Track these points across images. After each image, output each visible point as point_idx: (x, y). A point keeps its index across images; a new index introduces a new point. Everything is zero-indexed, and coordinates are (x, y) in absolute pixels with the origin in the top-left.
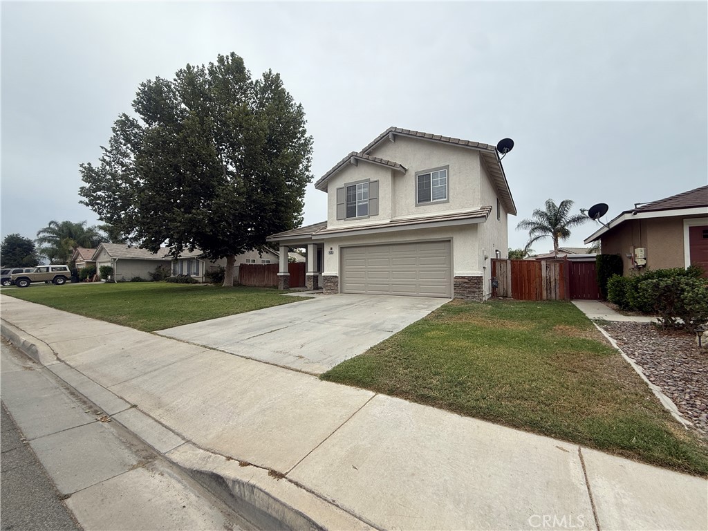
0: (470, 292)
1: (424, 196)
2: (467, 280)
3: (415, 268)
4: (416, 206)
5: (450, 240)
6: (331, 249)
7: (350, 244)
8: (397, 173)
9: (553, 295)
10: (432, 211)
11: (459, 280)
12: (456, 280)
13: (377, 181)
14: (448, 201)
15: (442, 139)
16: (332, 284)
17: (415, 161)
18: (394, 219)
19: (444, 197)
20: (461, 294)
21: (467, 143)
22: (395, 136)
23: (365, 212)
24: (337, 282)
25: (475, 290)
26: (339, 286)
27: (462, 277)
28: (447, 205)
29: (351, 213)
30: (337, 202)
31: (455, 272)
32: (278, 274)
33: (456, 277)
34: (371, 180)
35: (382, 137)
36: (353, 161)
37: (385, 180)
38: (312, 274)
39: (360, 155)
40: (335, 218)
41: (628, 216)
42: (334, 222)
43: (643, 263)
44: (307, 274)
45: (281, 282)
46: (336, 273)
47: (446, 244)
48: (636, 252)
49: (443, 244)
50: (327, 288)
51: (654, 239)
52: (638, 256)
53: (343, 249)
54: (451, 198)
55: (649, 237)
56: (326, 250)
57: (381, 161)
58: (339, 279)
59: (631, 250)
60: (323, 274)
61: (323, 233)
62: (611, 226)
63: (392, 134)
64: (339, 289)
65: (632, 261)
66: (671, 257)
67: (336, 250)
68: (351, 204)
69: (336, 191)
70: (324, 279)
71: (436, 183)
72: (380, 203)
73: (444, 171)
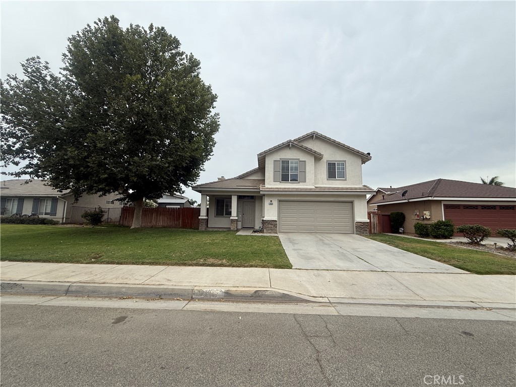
0: (364, 231)
1: (332, 174)
2: (362, 224)
3: (332, 216)
4: (327, 180)
6: (271, 201)
7: (284, 199)
8: (318, 157)
9: (376, 231)
10: (336, 184)
12: (357, 224)
13: (305, 161)
14: (346, 180)
16: (272, 226)
17: (330, 155)
18: (317, 186)
19: (343, 176)
20: (360, 232)
21: (358, 152)
22: (314, 136)
23: (295, 179)
24: (277, 225)
25: (366, 229)
27: (360, 222)
28: (345, 182)
29: (285, 178)
30: (274, 169)
31: (356, 219)
32: (199, 218)
33: (357, 222)
34: (300, 160)
35: (307, 135)
36: (288, 145)
37: (310, 162)
38: (237, 218)
39: (295, 143)
40: (272, 180)
41: (430, 198)
42: (271, 183)
43: (429, 217)
44: (231, 218)
45: (202, 224)
46: (275, 218)
47: (350, 204)
48: (425, 212)
49: (347, 204)
50: (268, 229)
51: (434, 208)
52: (427, 214)
53: (280, 202)
54: (347, 179)
55: (432, 208)
56: (267, 202)
57: (311, 150)
58: (278, 223)
59: (416, 211)
60: (264, 219)
61: (268, 190)
62: (410, 201)
63: (315, 135)
64: (278, 230)
65: (418, 216)
66: (439, 215)
67: (275, 202)
68: (285, 172)
69: (273, 162)
70: (264, 222)
71: (338, 169)
72: (307, 175)
73: (343, 164)
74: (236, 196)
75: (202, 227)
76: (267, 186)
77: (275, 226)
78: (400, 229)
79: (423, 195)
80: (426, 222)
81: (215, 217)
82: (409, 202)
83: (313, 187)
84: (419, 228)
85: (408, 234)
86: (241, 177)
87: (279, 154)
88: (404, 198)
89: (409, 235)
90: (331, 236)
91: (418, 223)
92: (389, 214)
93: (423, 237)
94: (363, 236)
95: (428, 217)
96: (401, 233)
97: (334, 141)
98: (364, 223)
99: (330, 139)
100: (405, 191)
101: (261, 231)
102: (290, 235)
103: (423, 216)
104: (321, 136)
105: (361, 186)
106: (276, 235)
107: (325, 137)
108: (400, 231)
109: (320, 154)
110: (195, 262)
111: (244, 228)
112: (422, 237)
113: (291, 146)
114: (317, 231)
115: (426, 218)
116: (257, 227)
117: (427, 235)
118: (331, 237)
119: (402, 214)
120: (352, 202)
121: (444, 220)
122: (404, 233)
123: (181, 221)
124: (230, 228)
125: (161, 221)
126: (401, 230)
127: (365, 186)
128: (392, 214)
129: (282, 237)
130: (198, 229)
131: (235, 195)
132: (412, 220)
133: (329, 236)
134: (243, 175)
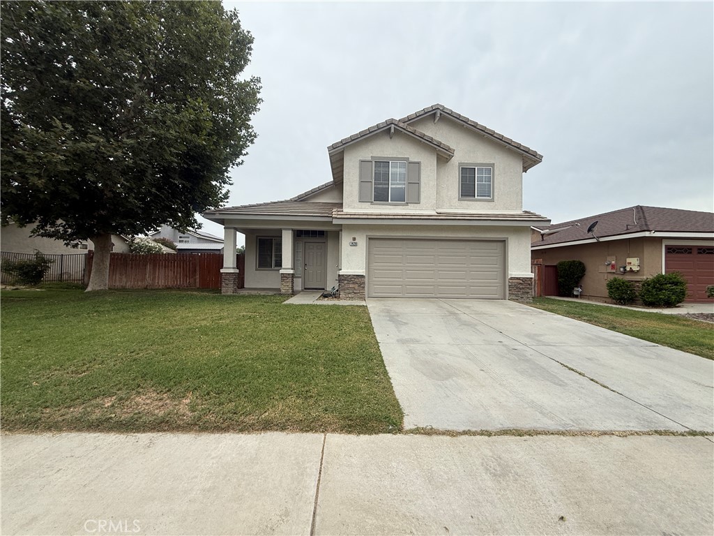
0: (523, 293)
1: (467, 191)
2: (521, 281)
3: (465, 267)
4: (459, 200)
5: (505, 241)
6: (354, 239)
7: (380, 234)
8: (443, 156)
10: (476, 207)
11: (514, 281)
12: (511, 281)
13: (419, 163)
14: (493, 200)
15: (495, 135)
16: (356, 286)
17: (465, 151)
18: (440, 211)
19: (488, 193)
20: (516, 295)
21: (518, 147)
22: (436, 115)
23: (400, 198)
24: (364, 283)
25: (528, 290)
26: (366, 288)
27: (517, 278)
28: (491, 204)
29: (381, 196)
31: (509, 273)
32: (222, 271)
33: (511, 278)
34: (411, 160)
35: (425, 112)
36: (388, 131)
37: (428, 163)
38: (291, 272)
39: (401, 125)
40: (357, 199)
41: (647, 234)
42: (354, 205)
43: (638, 269)
44: (281, 271)
45: (227, 282)
46: (362, 271)
47: (499, 244)
48: (629, 260)
49: (495, 244)
50: (347, 291)
51: (648, 252)
52: (633, 263)
53: (372, 242)
54: (496, 198)
55: (645, 251)
56: (345, 240)
57: (431, 141)
58: (366, 280)
59: (609, 258)
60: (341, 273)
61: (349, 216)
62: (602, 240)
63: (439, 112)
64: (366, 293)
65: (613, 267)
66: (656, 265)
67: (362, 241)
68: (381, 184)
69: (357, 165)
70: (341, 279)
71: (480, 179)
72: (422, 190)
73: (490, 168)
74: (291, 231)
75: (228, 289)
76: (346, 210)
77: (362, 285)
78: (576, 289)
79: (627, 229)
80: (628, 278)
81: (256, 270)
82: (599, 243)
83: (434, 213)
84: (618, 288)
85: (589, 297)
86: (303, 199)
87: (370, 148)
88: (590, 235)
89: (592, 300)
90: (467, 304)
91: (615, 280)
92: (555, 264)
93: (624, 305)
94: (523, 303)
95: (635, 268)
96: (576, 296)
97: (475, 125)
98: (525, 280)
99: (466, 121)
100: (592, 224)
101: (335, 295)
102: (389, 303)
103: (625, 268)
104: (451, 114)
105: (520, 212)
106: (363, 303)
107: (458, 117)
108: (575, 293)
109: (448, 149)
110: (77, 411)
111: (307, 290)
112: (622, 304)
113: (392, 131)
114: (439, 295)
115: (631, 271)
116: (329, 289)
117: (631, 301)
118: (468, 307)
119: (581, 263)
120: (504, 242)
121: (664, 274)
122: (581, 296)
123: (198, 276)
124: (279, 290)
125: (161, 279)
126: (577, 291)
127: (526, 212)
128: (561, 264)
129: (374, 307)
130: (220, 292)
131: (289, 229)
132: (599, 274)
133: (461, 303)
134: (306, 194)
